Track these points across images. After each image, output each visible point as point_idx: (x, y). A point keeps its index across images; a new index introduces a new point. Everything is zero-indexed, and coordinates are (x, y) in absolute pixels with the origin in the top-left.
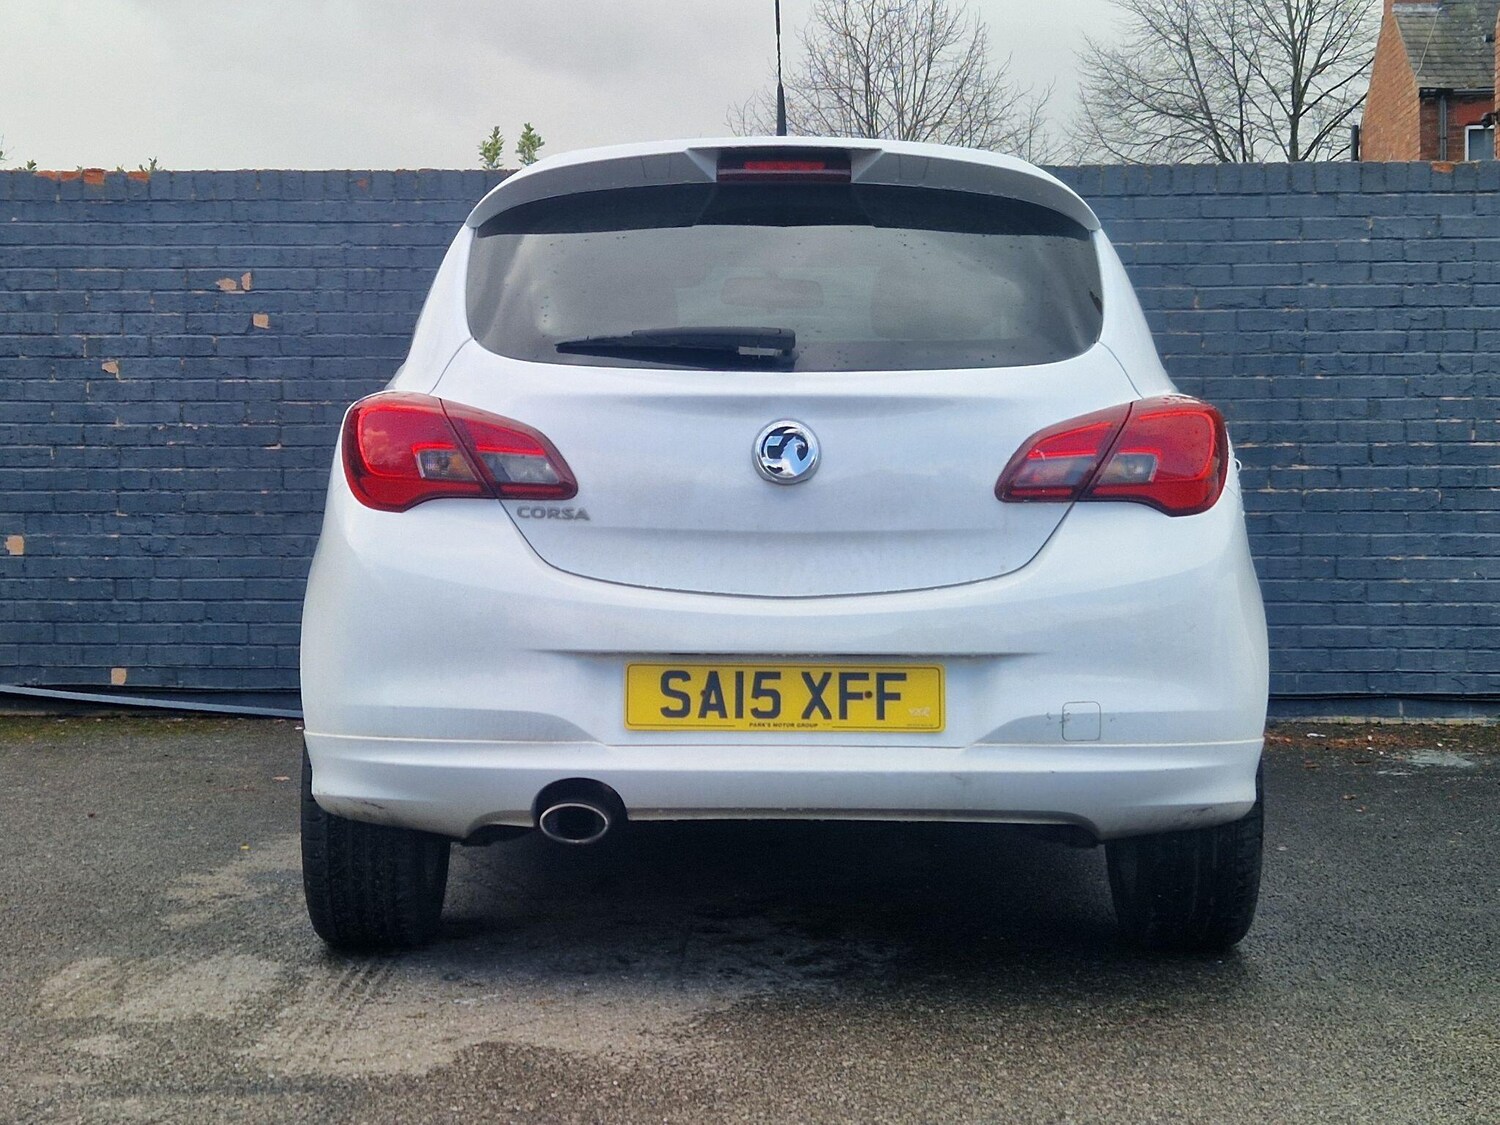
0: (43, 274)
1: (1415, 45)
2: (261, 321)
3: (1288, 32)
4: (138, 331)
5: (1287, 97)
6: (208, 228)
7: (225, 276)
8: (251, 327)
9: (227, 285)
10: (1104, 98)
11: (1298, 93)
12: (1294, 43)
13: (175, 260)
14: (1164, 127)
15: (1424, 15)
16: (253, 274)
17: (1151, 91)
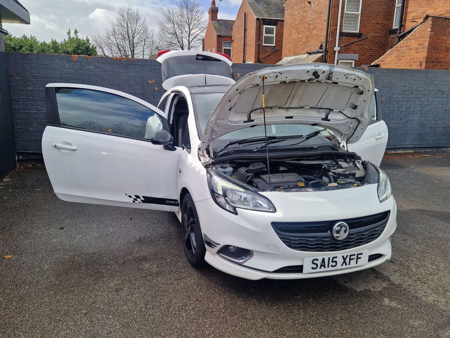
0: (114, 78)
1: (215, 28)
2: (156, 89)
3: (188, 22)
4: (133, 90)
5: (188, 33)
6: (146, 70)
7: (149, 80)
8: (155, 90)
9: (150, 82)
10: (161, 31)
11: (190, 33)
12: (189, 24)
13: (140, 76)
14: (170, 36)
15: (216, 23)
16: (155, 80)
17: (168, 30)
